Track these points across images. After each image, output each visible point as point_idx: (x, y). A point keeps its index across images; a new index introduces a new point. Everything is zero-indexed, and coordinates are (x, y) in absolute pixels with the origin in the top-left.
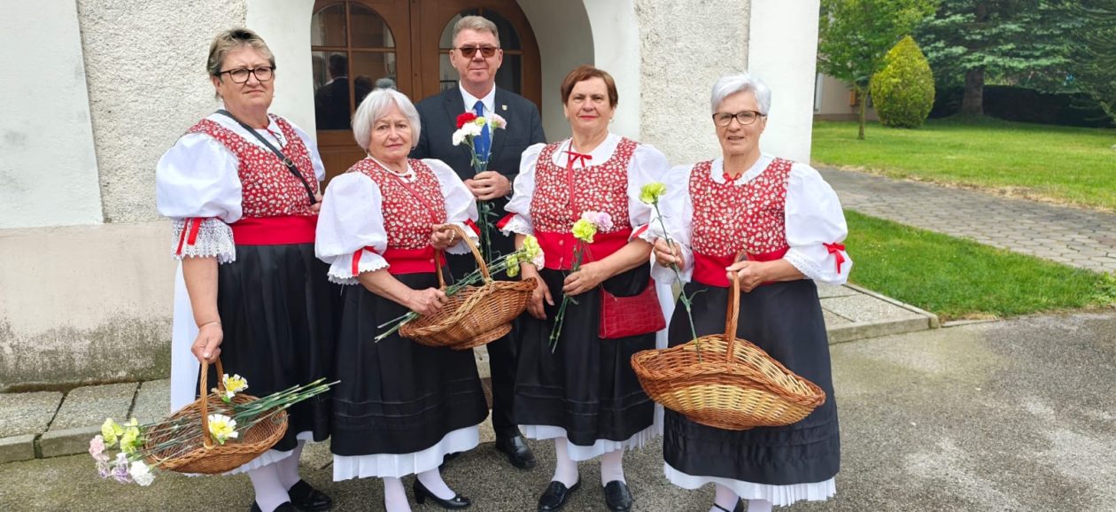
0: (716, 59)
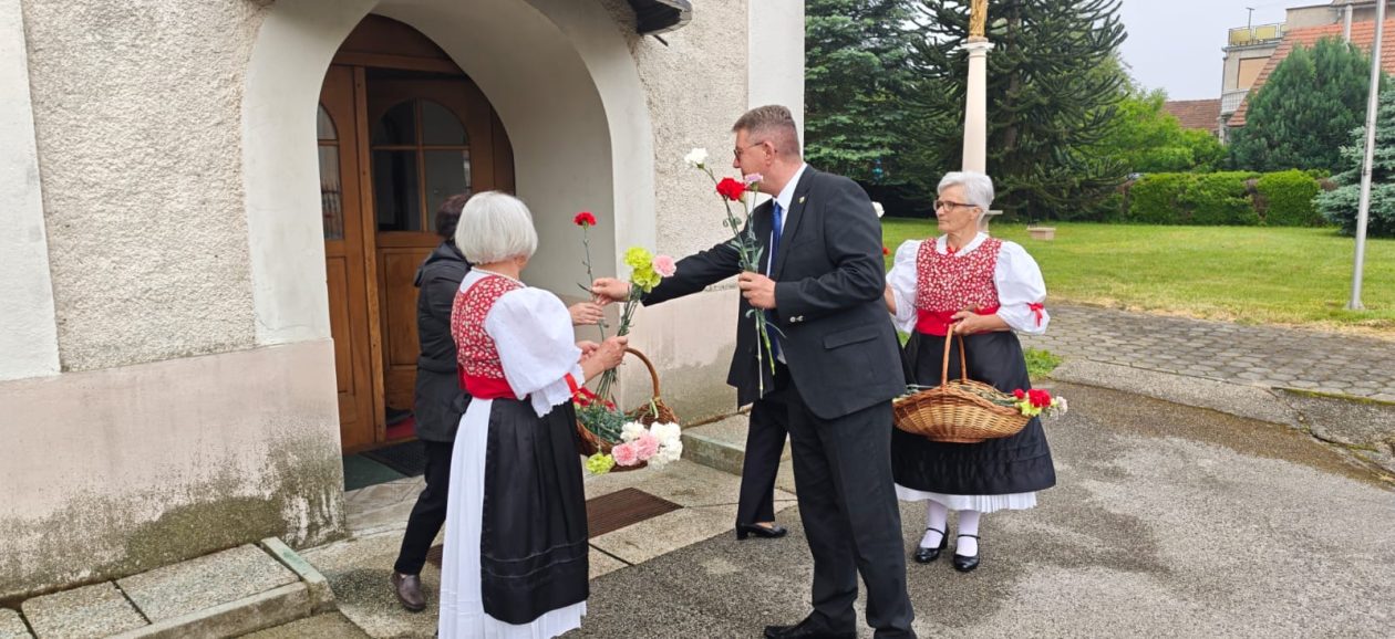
0: (719, 155)
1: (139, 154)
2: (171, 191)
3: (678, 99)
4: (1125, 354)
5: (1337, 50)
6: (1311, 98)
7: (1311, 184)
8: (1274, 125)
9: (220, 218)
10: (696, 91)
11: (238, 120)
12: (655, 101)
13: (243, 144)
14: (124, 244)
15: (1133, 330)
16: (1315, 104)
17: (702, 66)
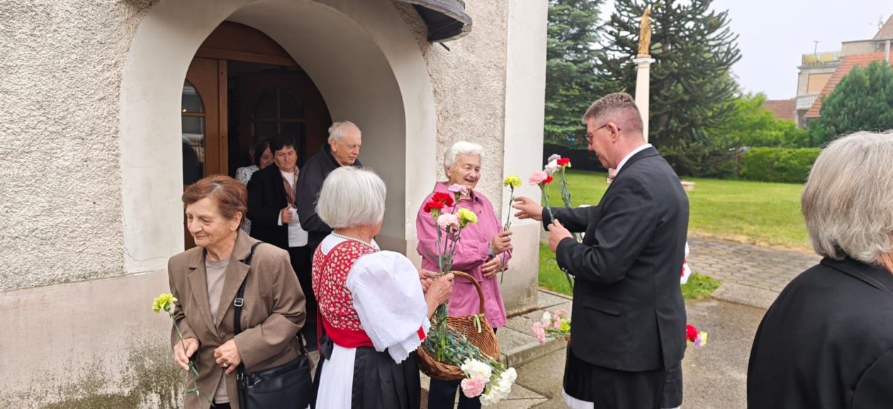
1: (33, 121)
2: (59, 151)
3: (455, 90)
4: (764, 280)
5: (884, 70)
6: (866, 100)
8: (840, 118)
9: (99, 173)
10: (468, 84)
11: (118, 96)
12: (438, 90)
13: (121, 116)
14: (16, 192)
15: (764, 261)
16: (869, 104)
17: (473, 66)
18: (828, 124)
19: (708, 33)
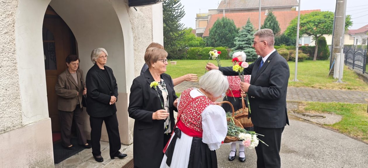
3: (138, 28)
5: (227, 20)
6: (223, 30)
7: (225, 50)
8: (216, 36)
9: (7, 73)
10: (141, 25)
11: (13, 31)
12: (133, 28)
13: (16, 42)
16: (224, 32)
17: (142, 17)
18: (212, 39)
19: (174, 5)
